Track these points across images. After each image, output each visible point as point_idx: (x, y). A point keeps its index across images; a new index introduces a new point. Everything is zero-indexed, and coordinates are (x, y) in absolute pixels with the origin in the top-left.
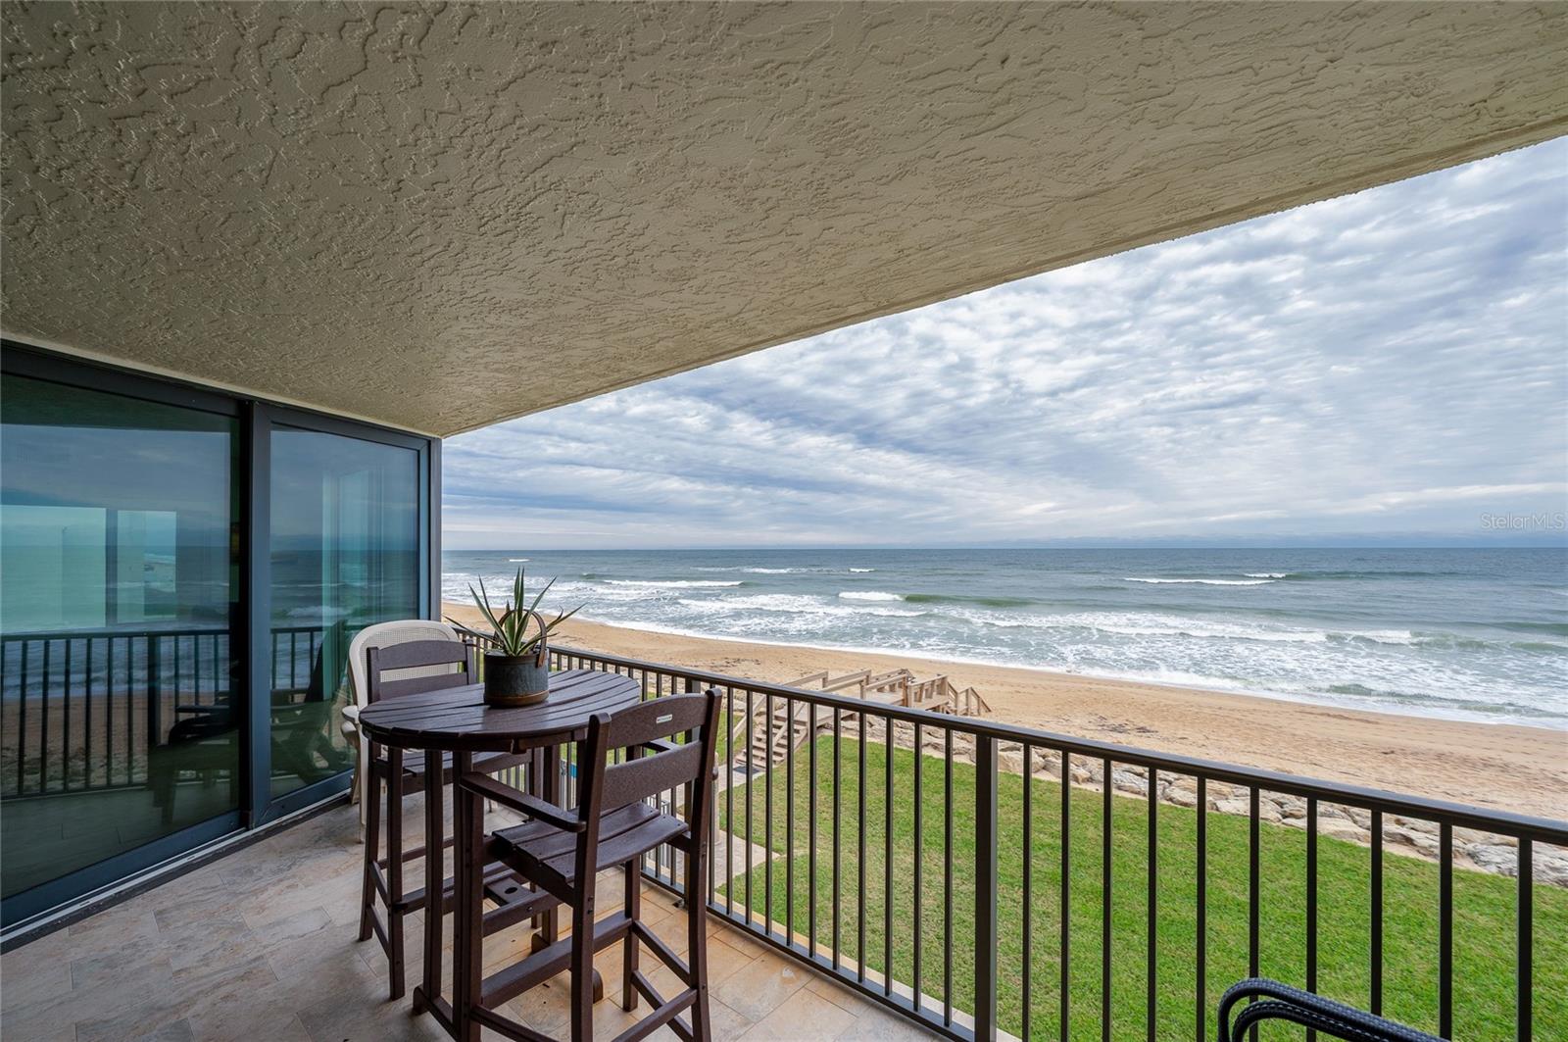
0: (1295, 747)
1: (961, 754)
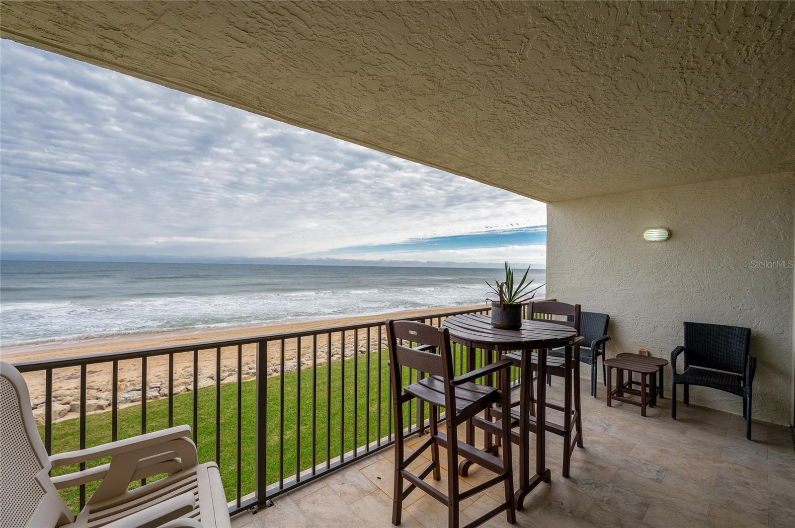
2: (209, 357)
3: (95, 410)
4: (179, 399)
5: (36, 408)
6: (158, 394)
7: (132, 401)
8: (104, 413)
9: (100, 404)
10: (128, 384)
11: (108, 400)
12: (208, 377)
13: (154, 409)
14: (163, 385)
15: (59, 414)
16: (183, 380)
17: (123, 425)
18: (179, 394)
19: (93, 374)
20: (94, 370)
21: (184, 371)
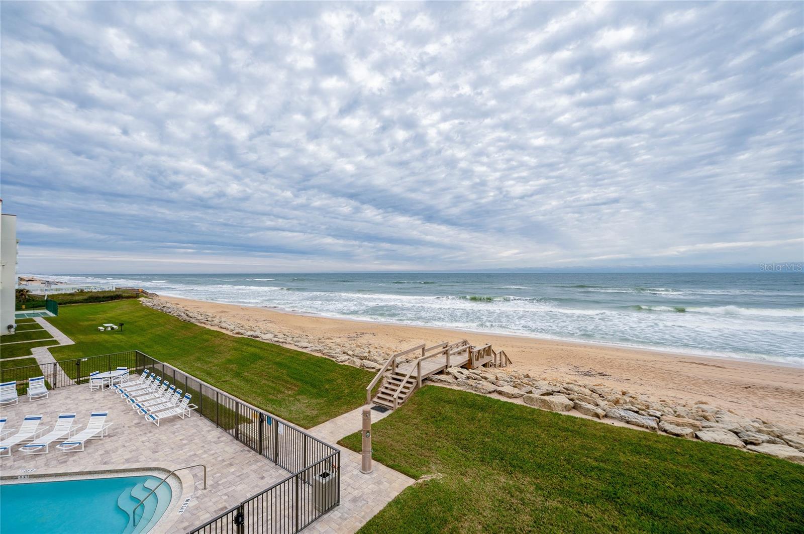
0: (693, 384)
1: (516, 397)
2: (737, 398)
3: (593, 416)
4: (683, 444)
5: (552, 395)
6: (656, 426)
7: (628, 422)
8: (600, 423)
9: (597, 412)
10: (628, 400)
11: (605, 411)
12: (730, 430)
13: (650, 443)
14: (664, 417)
15: (566, 407)
16: (691, 421)
17: (616, 445)
18: (683, 438)
19: (603, 377)
20: (604, 373)
21: (697, 406)
